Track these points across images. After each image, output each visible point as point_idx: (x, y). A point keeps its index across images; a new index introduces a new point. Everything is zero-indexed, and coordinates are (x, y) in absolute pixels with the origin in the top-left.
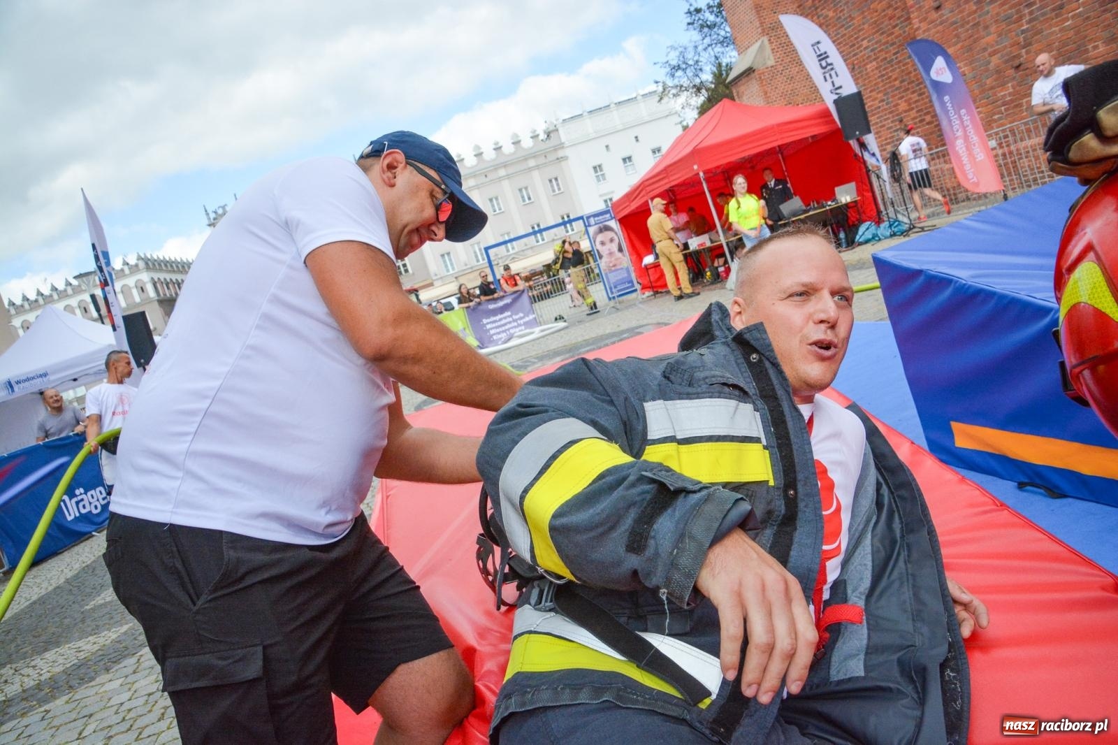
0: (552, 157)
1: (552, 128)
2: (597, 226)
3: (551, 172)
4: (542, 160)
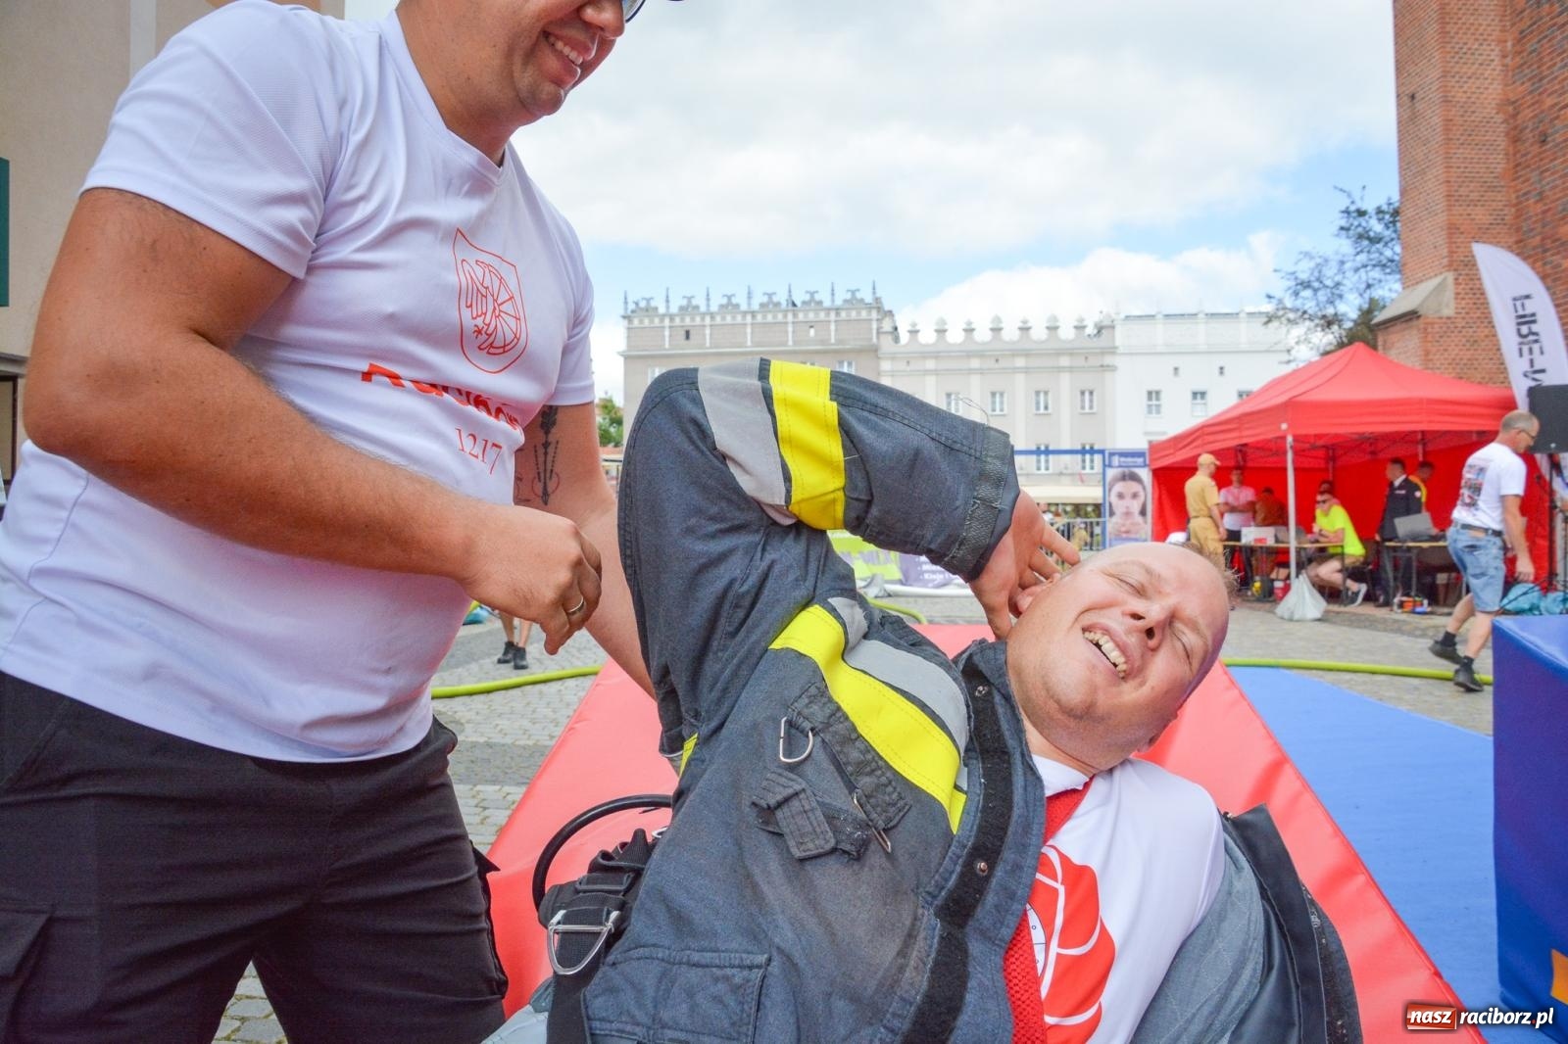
0: (1094, 361)
1: (1106, 323)
2: (1120, 470)
3: (1087, 381)
4: (1080, 362)
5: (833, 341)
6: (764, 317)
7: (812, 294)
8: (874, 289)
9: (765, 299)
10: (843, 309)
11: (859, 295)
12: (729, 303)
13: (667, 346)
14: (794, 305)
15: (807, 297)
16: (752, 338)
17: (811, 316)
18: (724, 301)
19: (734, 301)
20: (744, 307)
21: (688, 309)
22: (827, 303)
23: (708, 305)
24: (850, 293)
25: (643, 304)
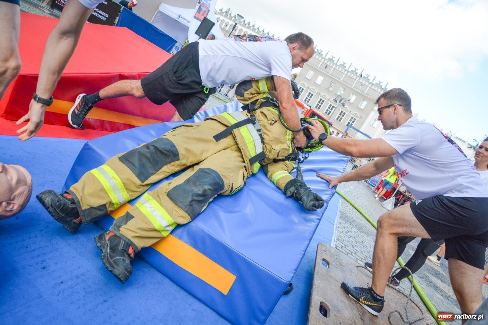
5: (365, 93)
6: (351, 75)
7: (368, 76)
8: (387, 85)
9: (354, 70)
10: (374, 85)
11: (381, 84)
12: (343, 65)
13: (319, 67)
14: (361, 76)
15: (366, 76)
16: (343, 78)
17: (364, 82)
18: (342, 64)
19: (345, 65)
20: (347, 68)
21: (331, 60)
22: (371, 81)
23: (337, 62)
24: (379, 82)
25: (319, 51)
